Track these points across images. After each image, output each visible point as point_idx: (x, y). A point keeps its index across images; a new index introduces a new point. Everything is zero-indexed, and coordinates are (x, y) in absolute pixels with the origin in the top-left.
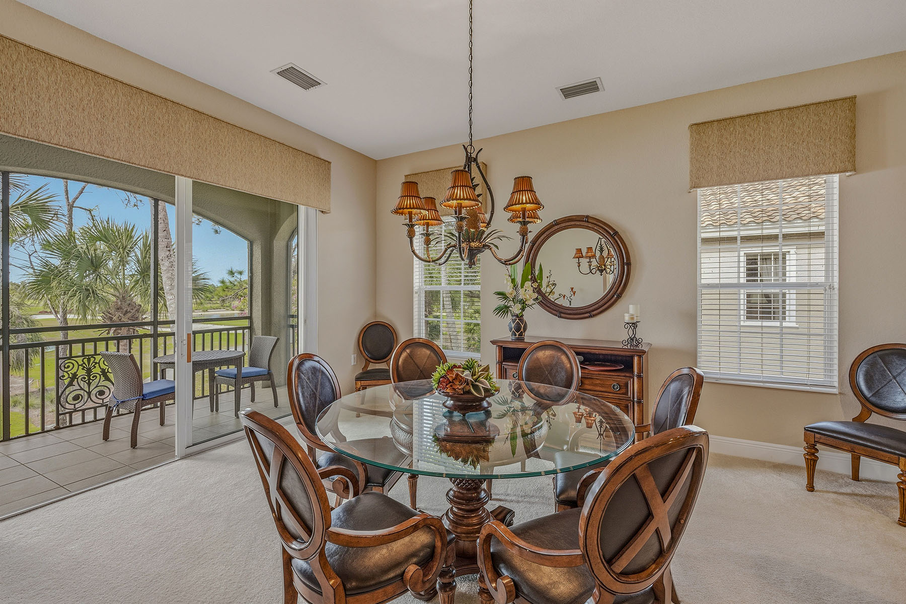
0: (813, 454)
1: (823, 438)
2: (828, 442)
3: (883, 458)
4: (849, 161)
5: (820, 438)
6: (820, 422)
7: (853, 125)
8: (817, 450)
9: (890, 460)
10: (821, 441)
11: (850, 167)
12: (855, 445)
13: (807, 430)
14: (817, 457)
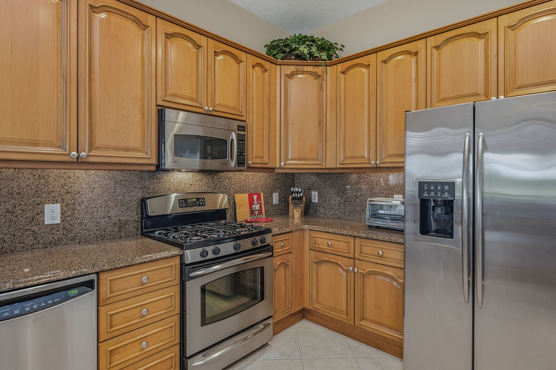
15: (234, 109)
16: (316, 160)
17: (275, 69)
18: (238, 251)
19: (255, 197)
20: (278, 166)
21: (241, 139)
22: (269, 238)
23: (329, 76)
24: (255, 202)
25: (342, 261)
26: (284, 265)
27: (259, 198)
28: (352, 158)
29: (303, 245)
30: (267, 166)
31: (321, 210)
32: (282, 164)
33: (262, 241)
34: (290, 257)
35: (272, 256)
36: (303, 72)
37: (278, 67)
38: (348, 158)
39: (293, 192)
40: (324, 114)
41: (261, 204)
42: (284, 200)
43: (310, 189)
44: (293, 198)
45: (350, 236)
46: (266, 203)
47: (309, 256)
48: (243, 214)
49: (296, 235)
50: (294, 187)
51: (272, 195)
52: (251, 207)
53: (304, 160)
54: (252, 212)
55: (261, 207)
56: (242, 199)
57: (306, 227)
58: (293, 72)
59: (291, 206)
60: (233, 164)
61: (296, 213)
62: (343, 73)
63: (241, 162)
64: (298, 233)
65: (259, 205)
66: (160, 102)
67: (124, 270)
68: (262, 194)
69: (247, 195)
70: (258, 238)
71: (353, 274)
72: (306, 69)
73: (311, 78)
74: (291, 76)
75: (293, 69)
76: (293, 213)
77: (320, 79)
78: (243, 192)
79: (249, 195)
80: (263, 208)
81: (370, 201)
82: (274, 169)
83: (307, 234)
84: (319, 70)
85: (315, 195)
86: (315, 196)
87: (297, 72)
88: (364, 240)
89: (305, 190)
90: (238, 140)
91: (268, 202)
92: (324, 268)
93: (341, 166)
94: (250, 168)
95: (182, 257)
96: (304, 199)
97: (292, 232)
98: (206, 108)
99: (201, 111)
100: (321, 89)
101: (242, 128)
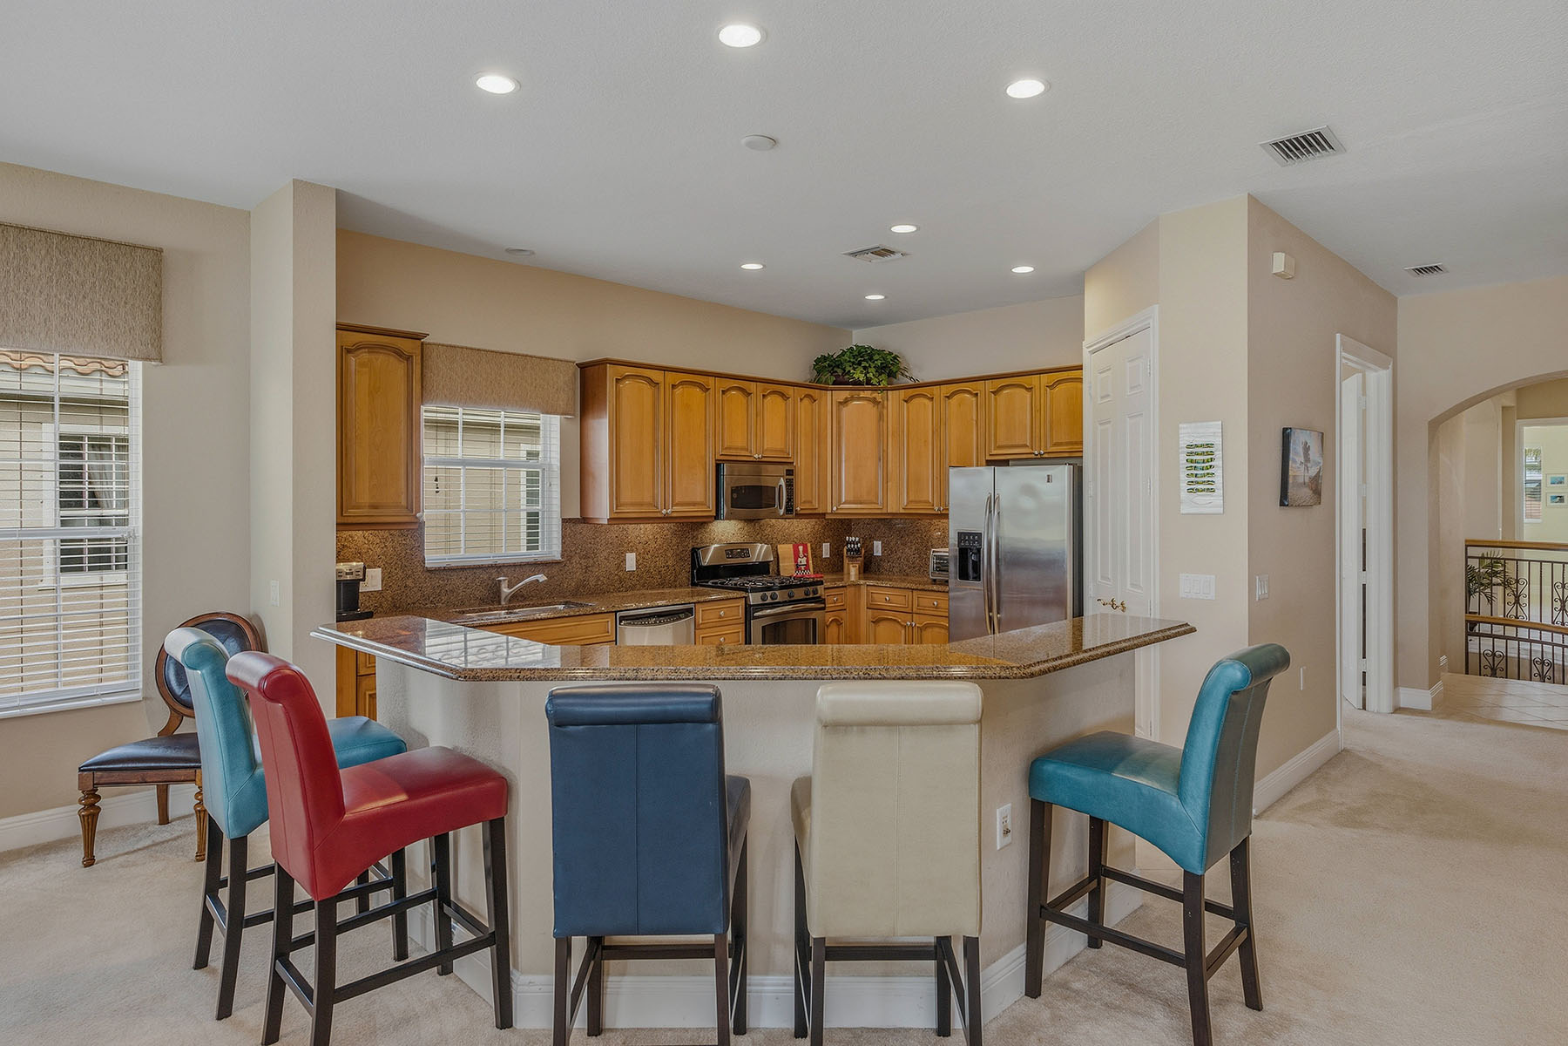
0: (92, 805)
1: (106, 777)
2: (113, 780)
3: (179, 779)
4: (152, 345)
5: (102, 777)
6: (102, 752)
7: (158, 293)
8: (99, 797)
9: (186, 779)
10: (102, 781)
11: (154, 354)
12: (145, 772)
13: (82, 771)
14: (99, 808)
15: (782, 451)
16: (875, 503)
17: (826, 395)
18: (792, 599)
19: (801, 548)
20: (829, 511)
21: (790, 484)
22: (820, 588)
23: (890, 403)
24: (801, 554)
25: (900, 617)
26: (837, 622)
27: (805, 550)
28: (916, 502)
29: (859, 603)
30: (817, 512)
31: (886, 565)
32: (835, 508)
33: (815, 592)
34: (843, 614)
35: (824, 608)
36: (859, 399)
37: (829, 392)
38: (912, 502)
39: (848, 543)
40: (885, 448)
41: (807, 557)
42: (837, 553)
43: (872, 539)
44: (848, 550)
45: (908, 588)
46: (814, 556)
47: (865, 615)
48: (787, 569)
49: (850, 590)
50: (850, 536)
51: (821, 546)
52: (796, 561)
53: (861, 503)
54: (798, 567)
55: (807, 561)
56: (785, 550)
57: (862, 582)
58: (846, 398)
59: (846, 561)
60: (782, 512)
61: (853, 571)
62: (906, 401)
63: (789, 509)
64: (853, 589)
65: (805, 558)
66: (718, 457)
67: (709, 604)
68: (809, 545)
69: (791, 546)
70: (811, 589)
71: (910, 628)
72: (862, 394)
73: (869, 405)
74: (846, 401)
75: (847, 394)
76: (849, 570)
77: (880, 406)
78: (786, 542)
79: (794, 545)
80: (811, 562)
81: (934, 552)
82: (824, 514)
83: (864, 590)
84: (878, 396)
85: (877, 546)
86: (878, 548)
87: (852, 398)
88: (920, 592)
89: (865, 539)
90: (787, 485)
91: (816, 555)
92: (882, 627)
93: (904, 512)
94: (799, 516)
95: (746, 598)
96: (863, 551)
97: (845, 586)
98: (756, 456)
99: (751, 459)
100: (881, 417)
101: (790, 472)
